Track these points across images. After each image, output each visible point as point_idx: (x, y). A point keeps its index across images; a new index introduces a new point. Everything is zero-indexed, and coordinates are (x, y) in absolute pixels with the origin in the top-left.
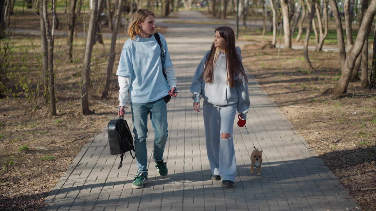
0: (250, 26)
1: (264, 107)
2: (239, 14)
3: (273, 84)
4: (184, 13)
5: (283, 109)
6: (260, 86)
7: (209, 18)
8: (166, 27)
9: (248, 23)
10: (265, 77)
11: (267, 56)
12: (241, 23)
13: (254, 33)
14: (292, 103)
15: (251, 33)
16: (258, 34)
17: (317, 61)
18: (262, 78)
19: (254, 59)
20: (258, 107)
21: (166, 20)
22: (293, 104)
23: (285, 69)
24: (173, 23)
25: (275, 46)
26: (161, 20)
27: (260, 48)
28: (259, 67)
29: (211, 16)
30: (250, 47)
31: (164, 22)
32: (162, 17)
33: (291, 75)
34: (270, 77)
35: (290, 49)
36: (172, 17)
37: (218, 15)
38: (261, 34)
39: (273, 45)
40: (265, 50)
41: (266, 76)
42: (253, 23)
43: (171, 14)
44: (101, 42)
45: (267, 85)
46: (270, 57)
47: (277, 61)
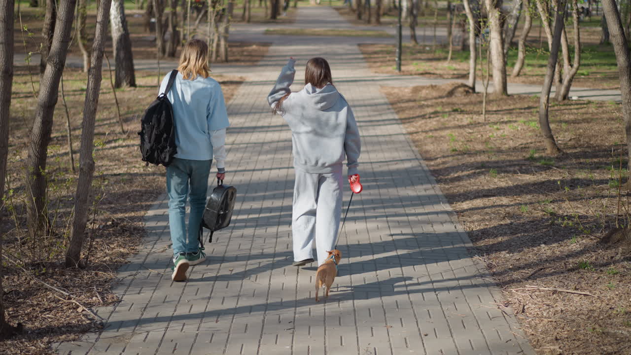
0: (425, 38)
1: (461, 288)
2: (404, 14)
3: (478, 202)
4: (305, 12)
5: (511, 294)
6: (448, 208)
7: (350, 22)
8: (267, 44)
9: (419, 32)
10: (459, 179)
11: (459, 116)
12: (406, 32)
13: (430, 56)
14: (530, 271)
15: (425, 56)
16: (438, 59)
17: (564, 126)
18: (453, 180)
19: (433, 123)
20: (448, 289)
21: (272, 28)
22: (532, 277)
23: (500, 151)
24: (283, 33)
25: (473, 88)
26: (263, 29)
27: (445, 94)
28: (445, 146)
29: (354, 17)
30: (424, 93)
31: (267, 33)
32: (266, 23)
33: (515, 172)
34: (469, 176)
35: (505, 97)
36: (284, 22)
37: (365, 17)
38: (445, 59)
39: (470, 88)
40: (453, 99)
41: (460, 174)
42: (429, 33)
43: (283, 15)
44: (132, 84)
45: (465, 205)
46: (466, 119)
47: (481, 129)
